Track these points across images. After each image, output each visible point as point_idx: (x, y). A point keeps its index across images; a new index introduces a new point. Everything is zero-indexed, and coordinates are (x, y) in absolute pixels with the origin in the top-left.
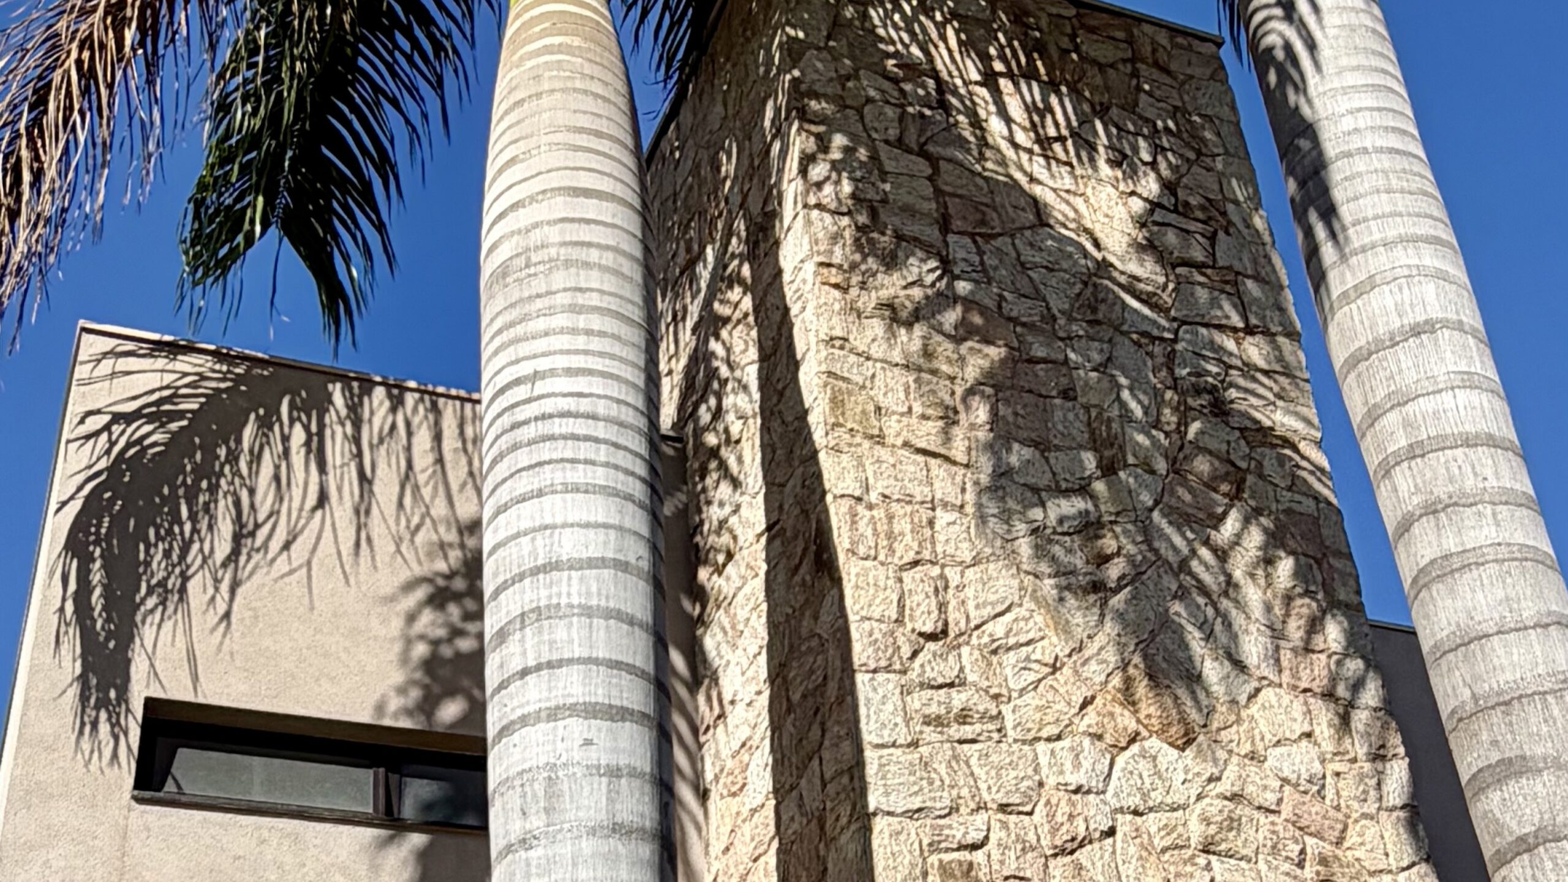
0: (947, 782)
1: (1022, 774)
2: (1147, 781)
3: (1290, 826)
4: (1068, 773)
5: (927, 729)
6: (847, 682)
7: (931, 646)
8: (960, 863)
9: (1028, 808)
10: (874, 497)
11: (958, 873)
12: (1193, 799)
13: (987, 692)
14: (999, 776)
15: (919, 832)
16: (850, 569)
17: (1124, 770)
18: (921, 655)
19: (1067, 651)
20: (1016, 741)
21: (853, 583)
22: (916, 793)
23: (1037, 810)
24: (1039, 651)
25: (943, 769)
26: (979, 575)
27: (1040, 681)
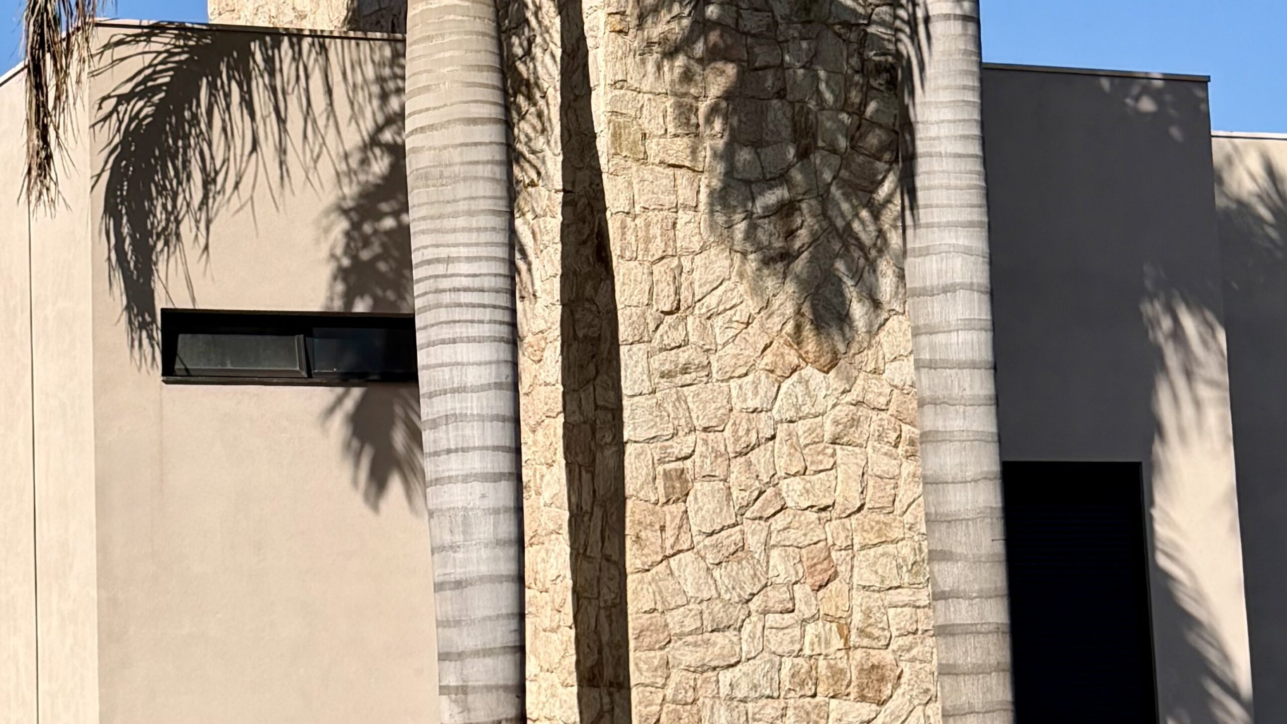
0: (672, 416)
1: (719, 405)
2: (800, 399)
3: (893, 419)
4: (749, 400)
5: (662, 381)
6: (614, 352)
7: (669, 319)
8: (676, 470)
9: (721, 428)
10: (638, 209)
11: (674, 477)
12: (830, 407)
13: (702, 348)
14: (705, 408)
15: (654, 451)
16: (620, 268)
17: (786, 393)
18: (662, 326)
19: (757, 310)
20: (718, 381)
21: (621, 280)
22: (652, 427)
23: (727, 428)
24: (738, 314)
25: (670, 409)
26: (703, 262)
27: (736, 336)
